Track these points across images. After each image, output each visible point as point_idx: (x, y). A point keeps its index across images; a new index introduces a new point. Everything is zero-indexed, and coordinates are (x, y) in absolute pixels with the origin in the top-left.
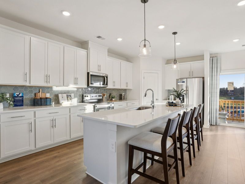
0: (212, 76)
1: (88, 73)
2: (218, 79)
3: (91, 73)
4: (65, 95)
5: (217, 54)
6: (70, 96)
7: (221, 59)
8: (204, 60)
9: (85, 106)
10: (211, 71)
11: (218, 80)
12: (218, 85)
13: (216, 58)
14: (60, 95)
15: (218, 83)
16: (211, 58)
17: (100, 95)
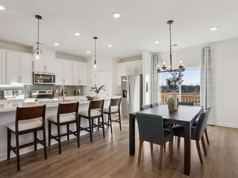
0: (154, 73)
1: (33, 73)
2: (158, 75)
3: (36, 73)
4: (11, 91)
5: (158, 53)
6: (17, 92)
7: (160, 58)
8: (142, 59)
9: (24, 101)
10: (153, 69)
11: (158, 77)
12: (158, 81)
13: (156, 57)
14: (5, 92)
15: (158, 80)
16: (153, 57)
17: (50, 91)
